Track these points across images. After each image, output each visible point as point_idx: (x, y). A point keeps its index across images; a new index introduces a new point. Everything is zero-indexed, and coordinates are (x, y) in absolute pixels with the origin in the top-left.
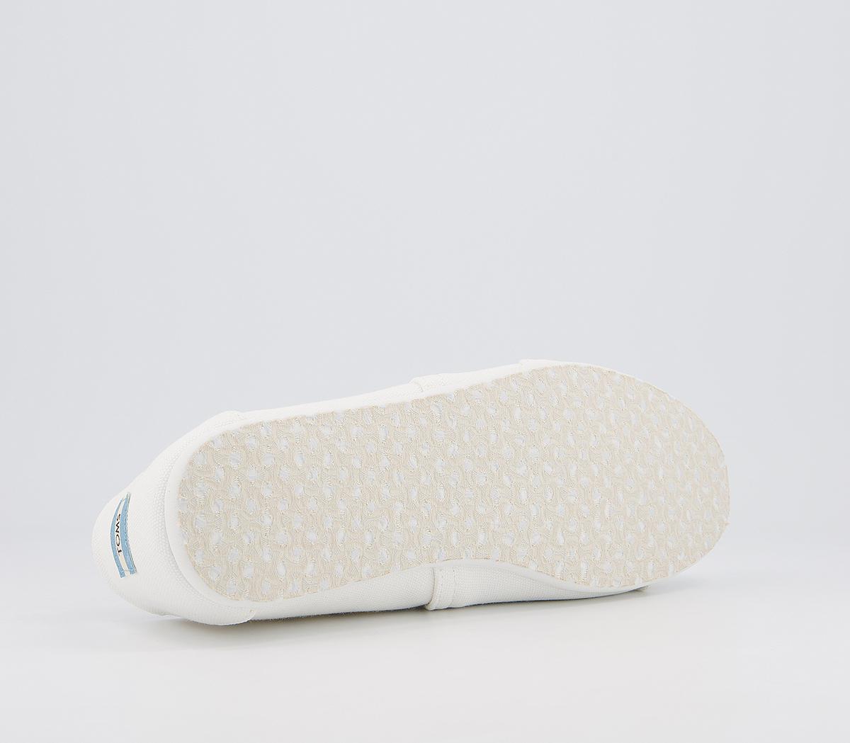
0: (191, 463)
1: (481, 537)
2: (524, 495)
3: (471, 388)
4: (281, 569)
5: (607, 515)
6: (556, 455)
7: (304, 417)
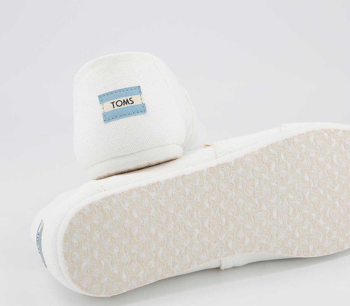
0: (71, 223)
1: (247, 241)
2: (275, 214)
3: (245, 156)
4: (124, 277)
5: (328, 215)
6: (297, 187)
7: (140, 188)
